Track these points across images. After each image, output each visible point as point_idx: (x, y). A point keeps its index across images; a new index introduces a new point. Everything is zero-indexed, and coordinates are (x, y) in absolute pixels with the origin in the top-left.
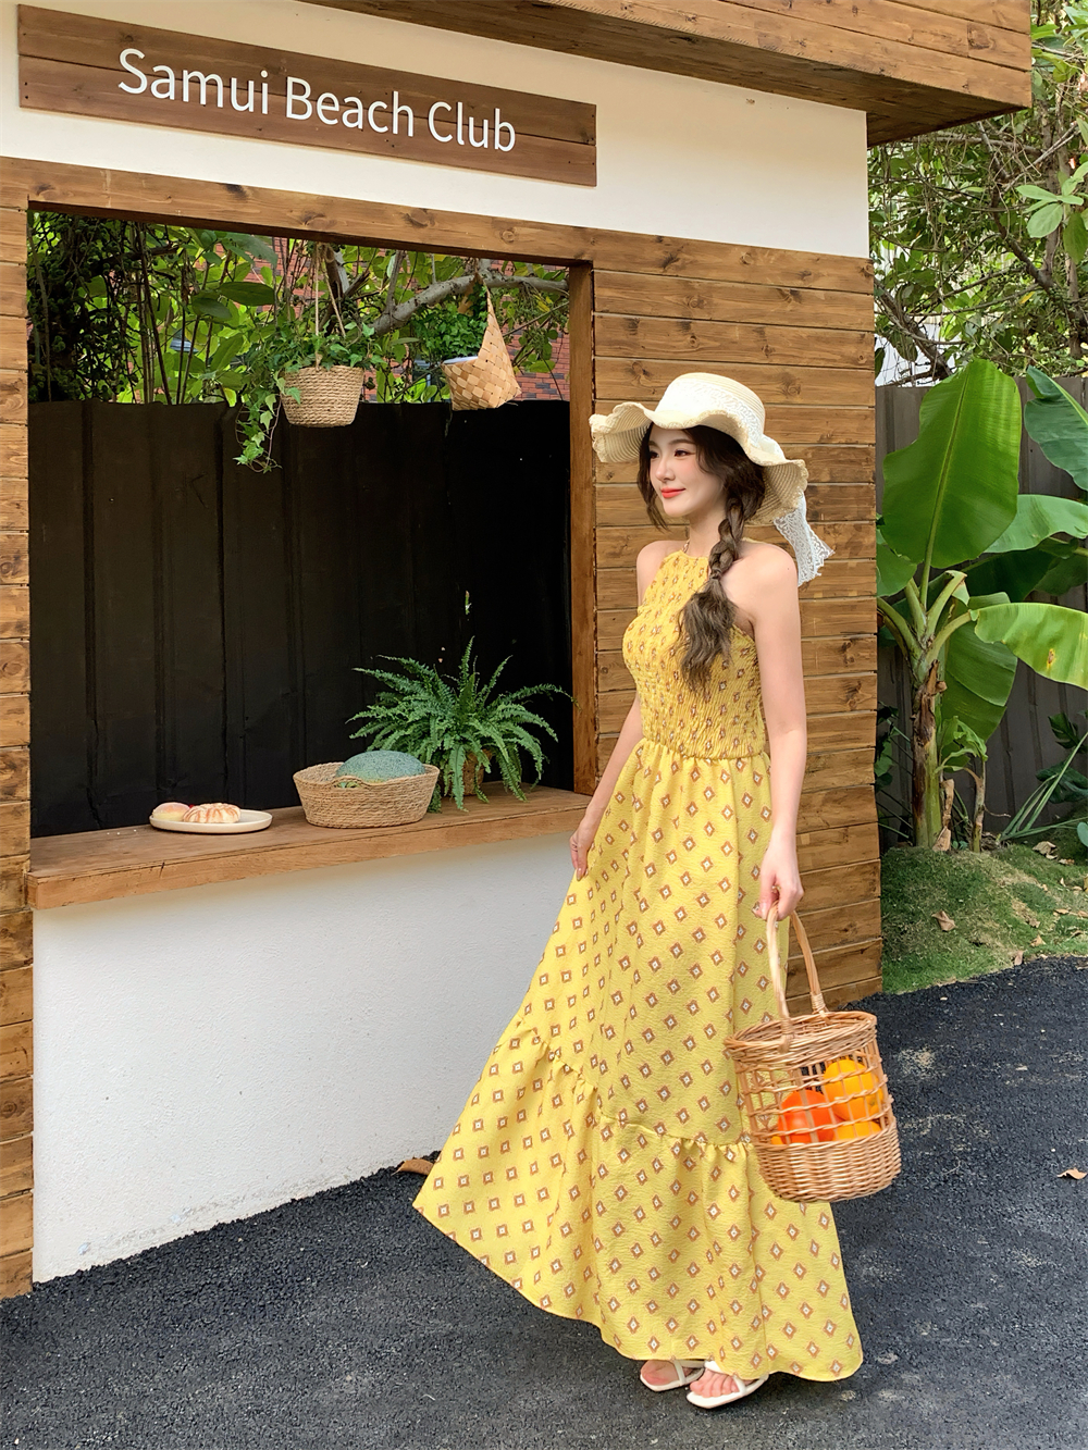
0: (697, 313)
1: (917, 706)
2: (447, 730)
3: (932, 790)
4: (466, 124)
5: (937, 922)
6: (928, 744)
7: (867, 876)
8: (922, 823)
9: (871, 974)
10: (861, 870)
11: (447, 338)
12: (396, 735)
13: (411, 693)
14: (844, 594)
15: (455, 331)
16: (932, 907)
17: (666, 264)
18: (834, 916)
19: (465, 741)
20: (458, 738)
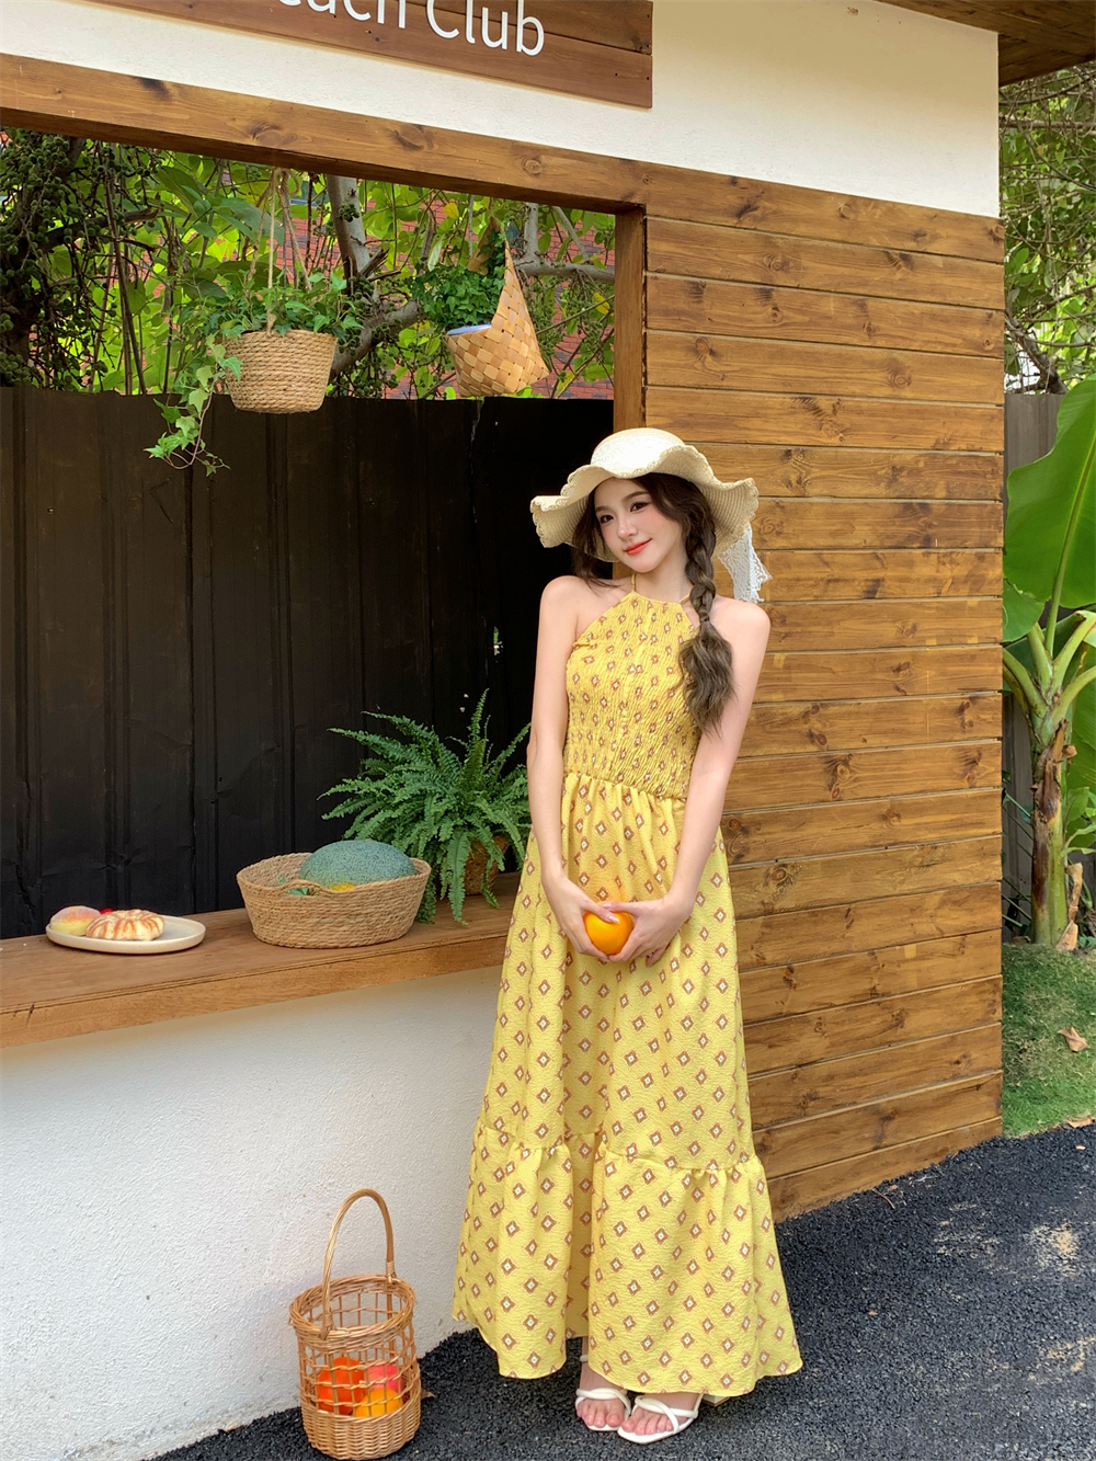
0: (781, 278)
1: (1040, 774)
2: (447, 812)
3: (1056, 876)
4: (478, 17)
5: (1066, 1041)
6: (1053, 820)
7: (986, 996)
8: (1043, 916)
9: (988, 1114)
10: (978, 988)
11: (452, 301)
12: (381, 817)
13: (403, 762)
14: (961, 639)
15: (461, 291)
16: (1056, 1021)
17: (742, 212)
18: (944, 1046)
19: (470, 826)
20: (460, 822)
